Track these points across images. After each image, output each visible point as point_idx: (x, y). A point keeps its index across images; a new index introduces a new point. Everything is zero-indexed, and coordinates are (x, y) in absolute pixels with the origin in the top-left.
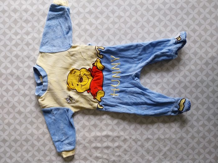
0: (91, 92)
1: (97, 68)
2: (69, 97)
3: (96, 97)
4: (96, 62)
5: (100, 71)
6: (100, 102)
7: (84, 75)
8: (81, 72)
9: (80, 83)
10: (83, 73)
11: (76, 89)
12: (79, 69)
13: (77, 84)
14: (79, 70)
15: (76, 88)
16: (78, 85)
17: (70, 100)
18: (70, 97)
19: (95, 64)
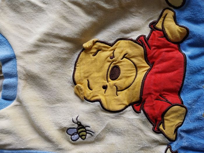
0: (146, 109)
1: (165, 35)
2: (76, 126)
3: (161, 127)
4: (161, 20)
5: (173, 45)
6: (172, 141)
7: (124, 57)
8: (117, 51)
9: (112, 82)
10: (121, 53)
11: (99, 101)
12: (111, 42)
13: (102, 85)
14: (111, 45)
15: (100, 97)
16: (105, 87)
17: (77, 133)
18: (80, 124)
19: (159, 26)
